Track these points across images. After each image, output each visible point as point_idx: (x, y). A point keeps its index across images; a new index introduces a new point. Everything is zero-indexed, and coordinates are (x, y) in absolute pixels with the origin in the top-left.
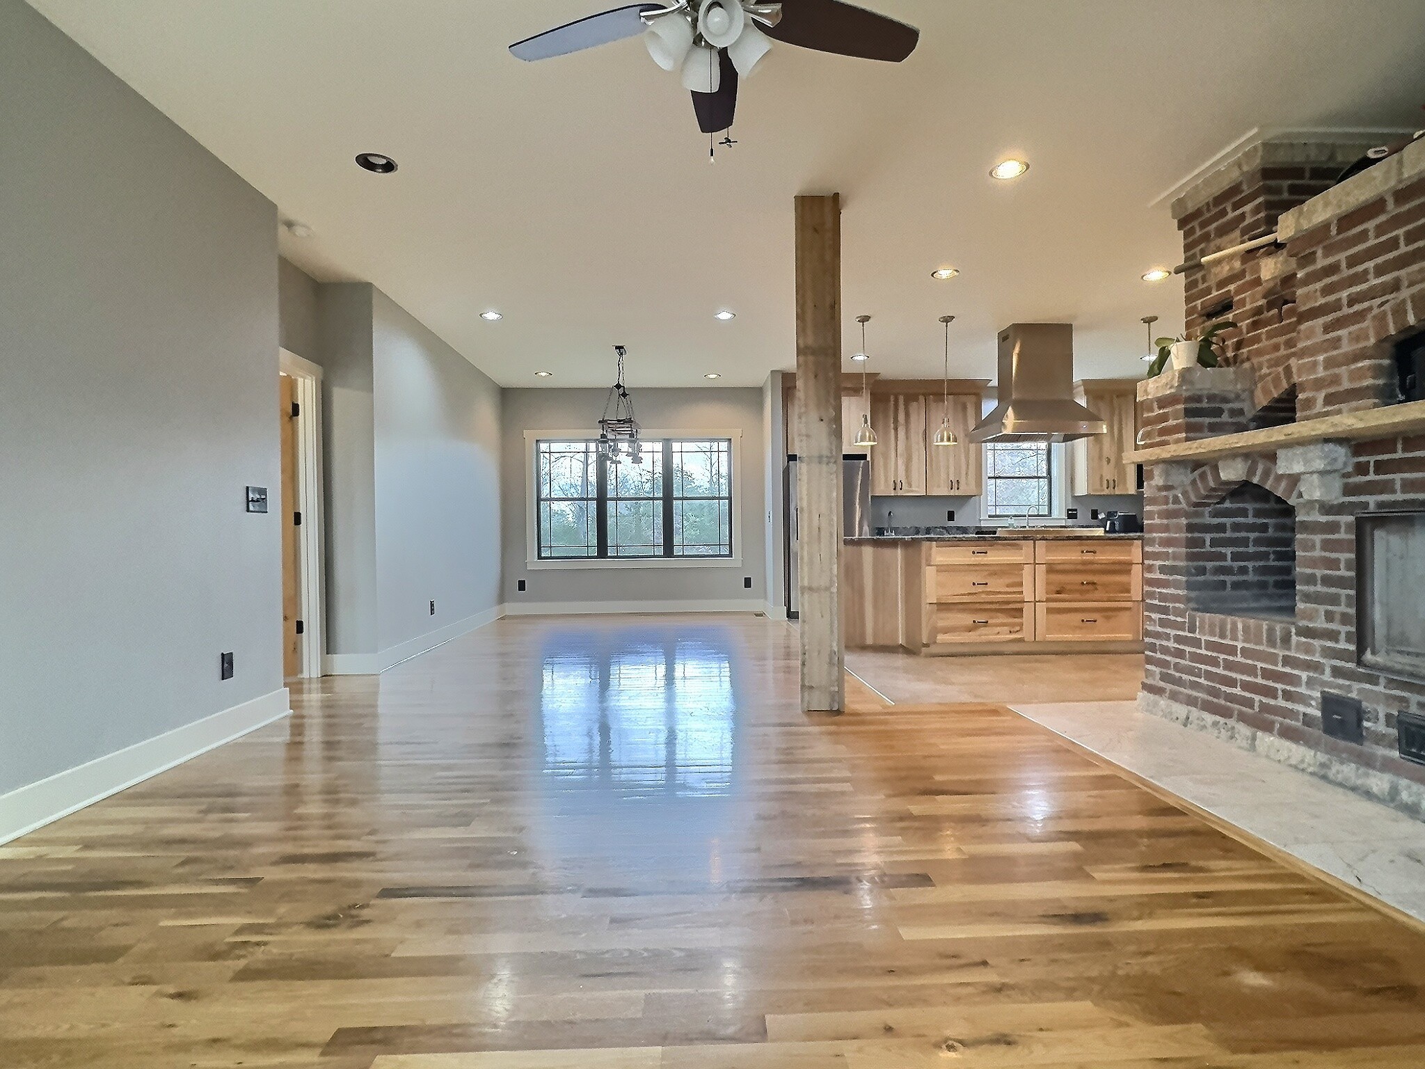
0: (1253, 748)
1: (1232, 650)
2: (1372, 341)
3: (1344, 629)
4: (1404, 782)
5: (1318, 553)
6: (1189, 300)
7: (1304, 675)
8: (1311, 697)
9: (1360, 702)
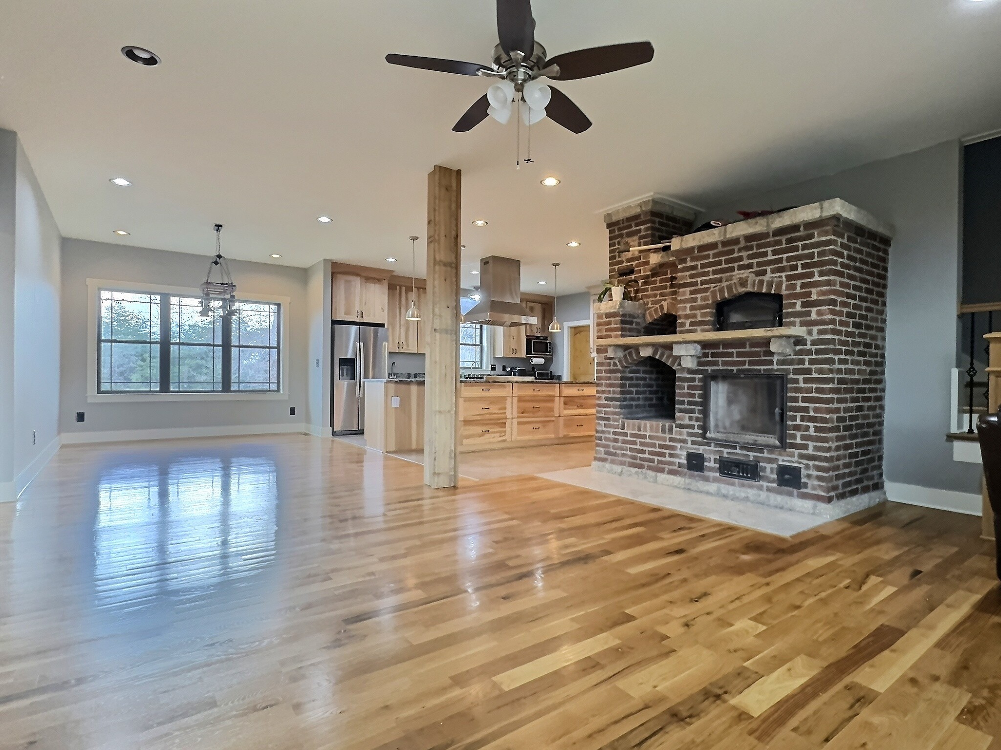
0: (655, 481)
1: (644, 437)
2: (710, 302)
3: (696, 424)
4: (723, 485)
5: (686, 391)
6: (611, 265)
7: (679, 445)
8: (681, 455)
9: (703, 454)
